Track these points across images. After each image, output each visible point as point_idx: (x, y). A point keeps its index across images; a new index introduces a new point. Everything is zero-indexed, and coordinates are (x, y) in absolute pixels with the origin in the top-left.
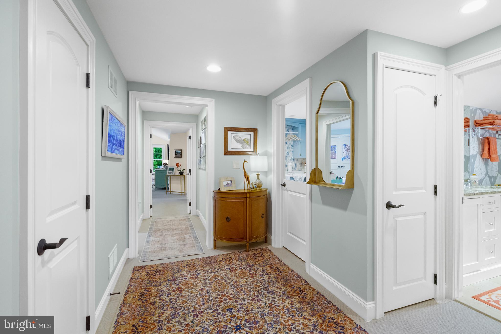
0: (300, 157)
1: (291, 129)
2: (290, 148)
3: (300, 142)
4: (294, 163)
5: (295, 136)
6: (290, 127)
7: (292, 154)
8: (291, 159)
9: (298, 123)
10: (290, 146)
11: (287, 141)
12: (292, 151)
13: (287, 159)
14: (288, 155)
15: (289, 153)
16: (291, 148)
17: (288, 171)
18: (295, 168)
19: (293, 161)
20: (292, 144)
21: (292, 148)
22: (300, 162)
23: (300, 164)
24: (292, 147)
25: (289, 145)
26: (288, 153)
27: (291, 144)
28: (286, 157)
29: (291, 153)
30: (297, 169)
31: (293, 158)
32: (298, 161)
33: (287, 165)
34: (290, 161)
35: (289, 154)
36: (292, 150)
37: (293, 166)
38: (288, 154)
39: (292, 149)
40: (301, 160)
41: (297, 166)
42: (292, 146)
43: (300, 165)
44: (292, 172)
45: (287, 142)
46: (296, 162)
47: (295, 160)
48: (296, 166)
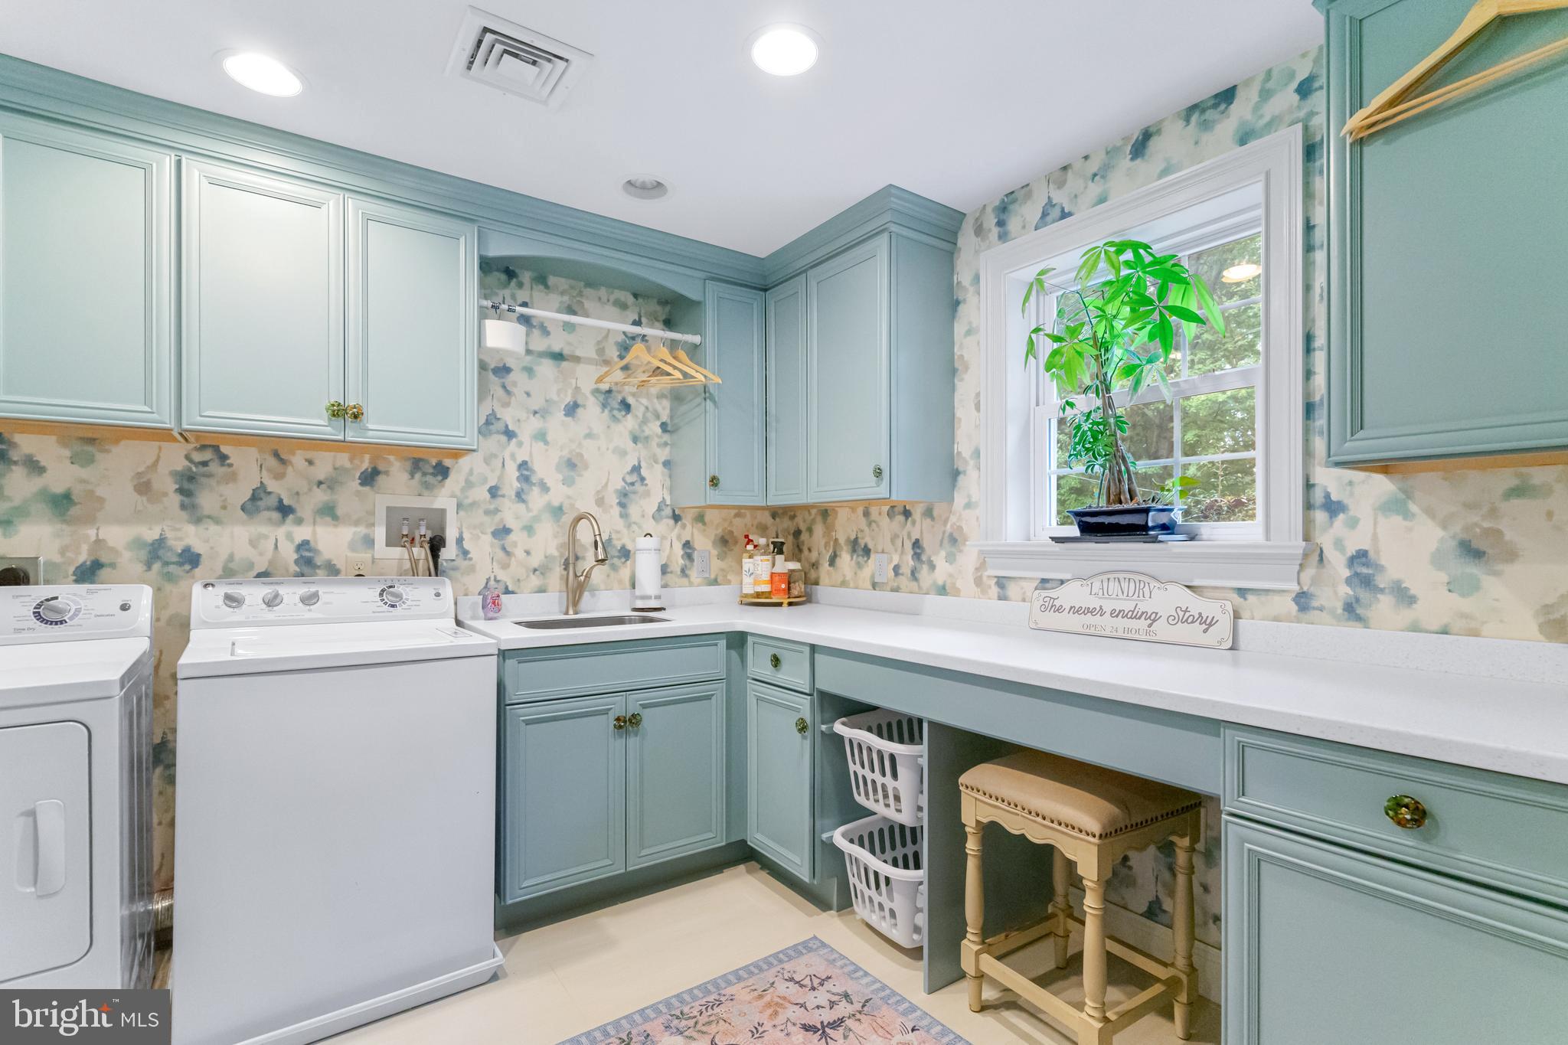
0: (715, 497)
1: (658, 321)
2: (654, 443)
3: (715, 402)
4: (674, 536)
5: (682, 354)
6: (654, 306)
7: (668, 479)
8: (659, 509)
9: (702, 275)
10: (654, 428)
11: (634, 395)
12: (667, 464)
13: (634, 510)
14: (638, 487)
15: (644, 472)
16: (656, 440)
17: (638, 592)
18: (683, 571)
19: (671, 522)
20: (665, 418)
21: (666, 444)
22: (714, 532)
23: (714, 543)
24: (666, 437)
25: (645, 421)
26: (636, 469)
27: (658, 417)
28: (625, 495)
29: (655, 476)
30: (694, 574)
31: (668, 502)
32: (704, 524)
33: (629, 547)
34: (650, 525)
35: (643, 479)
36: (663, 454)
37: (669, 557)
38: (634, 478)
39: (668, 449)
40: (725, 520)
41: (696, 555)
42: (664, 426)
43: (715, 552)
44: (658, 597)
45: (630, 400)
46: (690, 531)
47: (687, 520)
48: (689, 557)
